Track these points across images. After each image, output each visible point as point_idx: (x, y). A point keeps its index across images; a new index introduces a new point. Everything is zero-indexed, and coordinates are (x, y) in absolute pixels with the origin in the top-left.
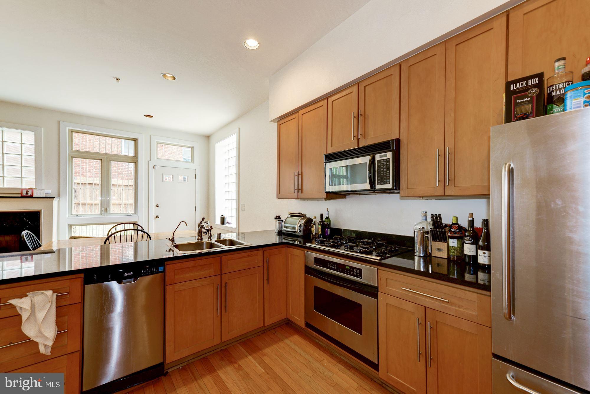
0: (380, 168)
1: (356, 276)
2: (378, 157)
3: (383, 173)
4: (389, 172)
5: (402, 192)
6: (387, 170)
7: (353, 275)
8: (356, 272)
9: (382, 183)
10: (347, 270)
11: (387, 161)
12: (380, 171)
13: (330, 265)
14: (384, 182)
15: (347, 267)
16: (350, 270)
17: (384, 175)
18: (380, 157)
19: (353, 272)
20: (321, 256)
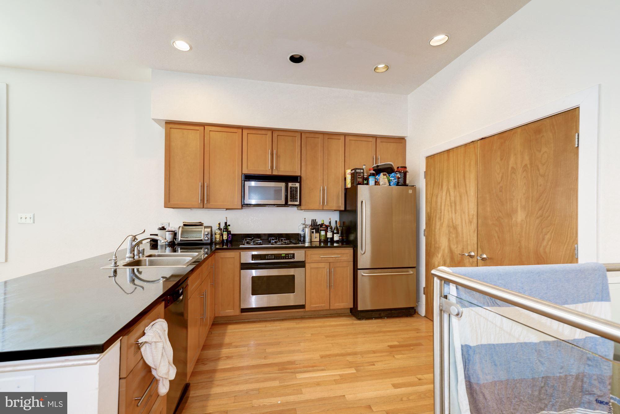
0: (292, 192)
1: (291, 259)
2: (290, 185)
3: (294, 195)
4: (297, 195)
5: (302, 207)
6: (296, 194)
7: (288, 259)
8: (291, 256)
9: (293, 201)
10: (283, 256)
11: (296, 188)
12: (292, 194)
13: (268, 257)
14: (294, 200)
15: (283, 255)
16: (285, 256)
17: (294, 196)
18: (292, 185)
19: (288, 256)
20: (255, 253)
